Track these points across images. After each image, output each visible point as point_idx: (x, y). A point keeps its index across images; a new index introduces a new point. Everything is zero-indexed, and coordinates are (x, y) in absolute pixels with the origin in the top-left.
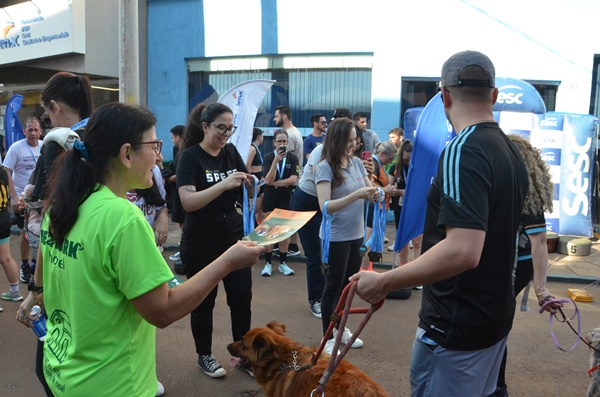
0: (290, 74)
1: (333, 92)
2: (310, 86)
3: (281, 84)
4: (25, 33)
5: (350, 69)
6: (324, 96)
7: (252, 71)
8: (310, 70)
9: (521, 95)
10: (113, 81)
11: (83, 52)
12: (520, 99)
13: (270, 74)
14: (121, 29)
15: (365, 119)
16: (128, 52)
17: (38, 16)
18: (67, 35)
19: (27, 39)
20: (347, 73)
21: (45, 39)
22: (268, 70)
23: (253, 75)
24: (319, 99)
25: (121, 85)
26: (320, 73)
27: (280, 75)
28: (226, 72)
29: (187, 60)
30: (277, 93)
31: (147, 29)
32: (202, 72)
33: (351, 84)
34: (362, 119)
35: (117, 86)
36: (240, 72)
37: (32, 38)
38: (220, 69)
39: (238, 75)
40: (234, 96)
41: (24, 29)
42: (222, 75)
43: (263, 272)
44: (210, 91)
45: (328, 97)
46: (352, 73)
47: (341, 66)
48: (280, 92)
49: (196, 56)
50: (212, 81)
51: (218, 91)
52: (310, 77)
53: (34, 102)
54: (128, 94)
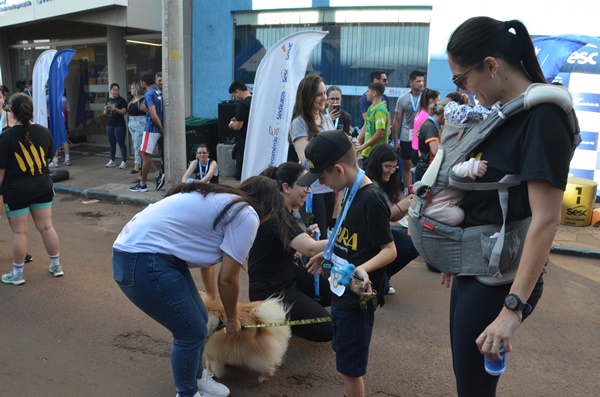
0: (342, 28)
1: (387, 48)
2: (362, 42)
5: (407, 24)
6: (377, 52)
7: (301, 26)
8: (364, 25)
9: (596, 54)
10: (155, 35)
11: (126, 4)
12: (594, 59)
13: (320, 28)
15: (422, 78)
16: (171, 3)
20: (403, 28)
22: (318, 25)
23: (303, 29)
24: (372, 56)
25: (164, 38)
26: (374, 28)
27: (332, 30)
28: (274, 26)
29: (233, 13)
30: (328, 52)
32: (244, 26)
33: (407, 40)
34: (418, 78)
35: (160, 41)
36: (289, 26)
38: (268, 23)
39: (286, 29)
40: (284, 48)
42: (270, 30)
44: (257, 47)
45: (382, 55)
46: (408, 28)
47: (396, 21)
48: (330, 47)
49: (242, 9)
50: (260, 35)
51: (266, 47)
52: (363, 33)
53: (77, 58)
54: (172, 48)
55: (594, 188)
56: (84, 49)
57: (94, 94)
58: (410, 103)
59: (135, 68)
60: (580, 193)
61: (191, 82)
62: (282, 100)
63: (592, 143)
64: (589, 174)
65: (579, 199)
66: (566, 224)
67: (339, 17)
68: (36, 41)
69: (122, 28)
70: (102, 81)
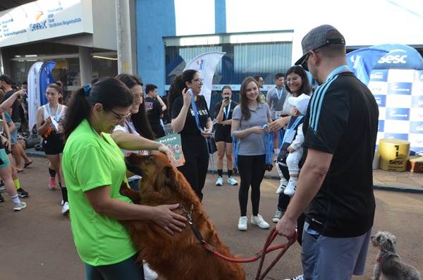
0: (235, 47)
1: (264, 59)
2: (248, 56)
3: (229, 55)
4: (51, 19)
5: (277, 43)
6: (258, 63)
7: (209, 46)
8: (249, 44)
9: (406, 56)
10: (113, 53)
11: (91, 31)
12: (404, 59)
13: (221, 48)
14: (117, 16)
15: (283, 78)
16: (123, 32)
17: (58, 7)
18: (80, 20)
19: (52, 23)
20: (275, 45)
21: (65, 23)
22: (220, 45)
23: (210, 48)
24: (255, 65)
25: (119, 55)
26: (256, 46)
27: (228, 48)
28: (191, 47)
29: (164, 38)
31: (136, 15)
32: (175, 47)
33: (277, 53)
34: (280, 78)
35: (116, 57)
36: (200, 46)
37: (56, 22)
38: (187, 45)
39: (199, 48)
40: (198, 63)
41: (50, 16)
42: (188, 49)
43: (217, 183)
44: (180, 60)
45: (261, 64)
46: (278, 45)
47: (270, 41)
48: (228, 61)
49: (170, 35)
50: (182, 53)
51: (185, 60)
52: (249, 50)
53: (58, 67)
54: (124, 62)
55: (408, 146)
58: (276, 94)
59: (97, 74)
60: (398, 149)
63: (406, 116)
64: (405, 137)
65: (397, 153)
66: (390, 170)
67: (233, 40)
68: (26, 56)
69: (90, 48)
70: (76, 83)
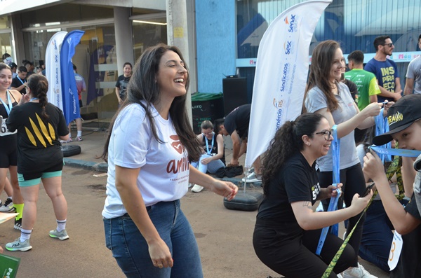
1: (395, 11)
6: (384, 17)
10: (161, 14)
25: (169, 17)
30: (331, 21)
40: (286, 21)
44: (259, 21)
50: (261, 9)
51: (268, 21)
53: (86, 38)
54: (176, 26)
56: (93, 30)
57: (103, 73)
59: (142, 47)
61: (196, 59)
62: (285, 72)
68: (47, 24)
69: (128, 8)
70: (111, 61)
